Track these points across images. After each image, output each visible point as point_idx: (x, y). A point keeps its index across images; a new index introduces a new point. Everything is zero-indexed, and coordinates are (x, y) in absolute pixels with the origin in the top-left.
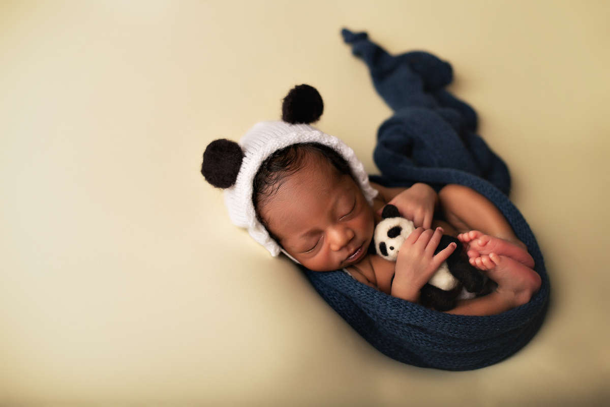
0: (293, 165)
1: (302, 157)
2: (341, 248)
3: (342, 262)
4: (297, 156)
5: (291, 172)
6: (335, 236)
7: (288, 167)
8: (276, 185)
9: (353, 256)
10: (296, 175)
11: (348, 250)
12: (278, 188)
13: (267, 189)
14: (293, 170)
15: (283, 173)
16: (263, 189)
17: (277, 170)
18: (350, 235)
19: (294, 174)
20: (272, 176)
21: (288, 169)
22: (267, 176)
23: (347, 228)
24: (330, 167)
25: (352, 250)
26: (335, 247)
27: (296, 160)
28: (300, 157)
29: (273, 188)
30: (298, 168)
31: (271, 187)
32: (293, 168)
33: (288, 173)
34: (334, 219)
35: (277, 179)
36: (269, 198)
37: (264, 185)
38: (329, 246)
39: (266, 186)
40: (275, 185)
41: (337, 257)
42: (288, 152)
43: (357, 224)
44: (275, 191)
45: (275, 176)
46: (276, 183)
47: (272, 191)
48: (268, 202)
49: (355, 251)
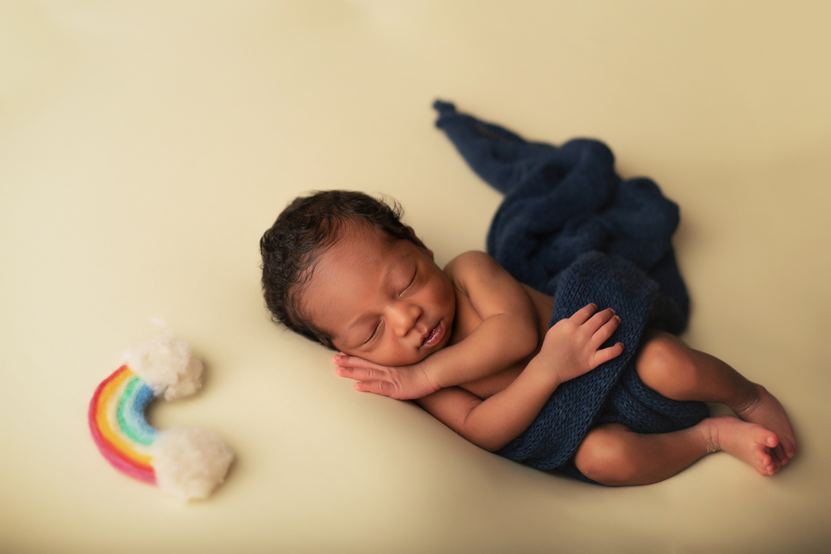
0: (327, 239)
1: (337, 228)
2: (409, 331)
3: (418, 348)
4: (330, 227)
5: (326, 249)
7: (321, 242)
8: (310, 269)
9: (433, 339)
10: (332, 250)
11: (420, 331)
12: (313, 272)
13: (300, 277)
14: (327, 245)
17: (308, 249)
18: (415, 313)
19: (329, 249)
20: (303, 258)
21: (322, 245)
22: (297, 260)
23: (410, 305)
24: (378, 232)
25: (425, 330)
26: (400, 331)
27: (330, 233)
28: (334, 229)
29: (306, 273)
30: (334, 240)
31: (304, 272)
32: (327, 243)
33: (322, 250)
34: (393, 296)
35: (310, 260)
36: (305, 286)
37: (296, 272)
38: (393, 331)
39: (299, 272)
40: (308, 268)
41: (409, 344)
42: (319, 225)
43: (424, 297)
44: (309, 276)
45: (307, 257)
46: (309, 266)
47: (307, 277)
48: (304, 292)
49: (430, 333)
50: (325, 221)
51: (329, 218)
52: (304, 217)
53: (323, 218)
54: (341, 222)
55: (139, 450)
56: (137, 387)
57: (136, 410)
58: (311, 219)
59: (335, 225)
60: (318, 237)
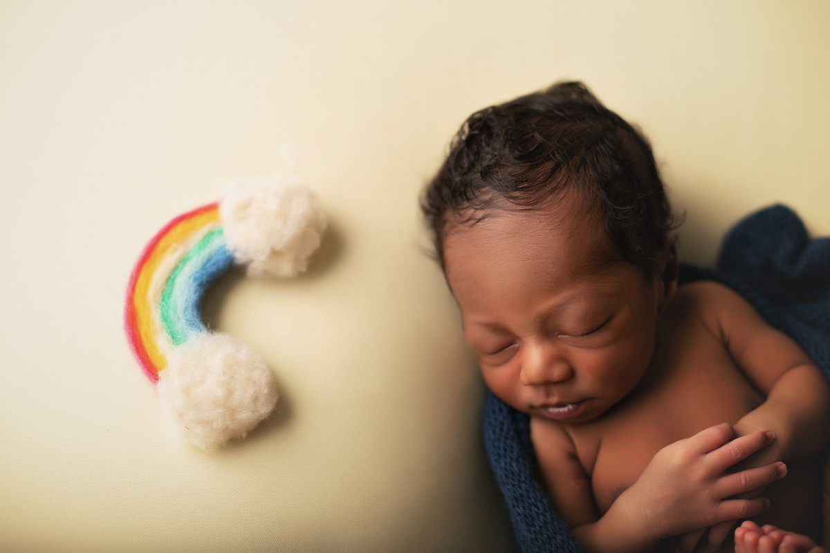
0: (526, 195)
1: (554, 190)
2: (533, 384)
3: (532, 407)
4: (546, 182)
5: (515, 207)
6: (534, 357)
7: (517, 194)
8: (480, 214)
9: (556, 410)
12: (479, 221)
13: (465, 211)
14: (520, 204)
15: (500, 199)
16: (460, 205)
17: (497, 188)
18: (561, 371)
19: (517, 213)
20: (484, 193)
21: (514, 198)
22: (477, 187)
23: (562, 358)
25: (556, 399)
26: (527, 376)
27: (538, 190)
28: (548, 188)
29: (473, 214)
30: (530, 205)
31: (472, 210)
32: (522, 201)
33: (509, 204)
35: (488, 203)
36: (461, 227)
37: (464, 200)
38: (520, 369)
39: (466, 204)
40: (478, 212)
41: (527, 395)
42: (537, 165)
44: (472, 222)
45: (489, 197)
46: (481, 209)
47: (468, 220)
48: (457, 233)
49: (559, 405)
50: (549, 165)
51: (557, 167)
52: (533, 136)
53: (549, 160)
54: (565, 185)
55: (160, 344)
56: (215, 244)
57: (195, 279)
58: (537, 148)
59: (554, 184)
60: (517, 182)
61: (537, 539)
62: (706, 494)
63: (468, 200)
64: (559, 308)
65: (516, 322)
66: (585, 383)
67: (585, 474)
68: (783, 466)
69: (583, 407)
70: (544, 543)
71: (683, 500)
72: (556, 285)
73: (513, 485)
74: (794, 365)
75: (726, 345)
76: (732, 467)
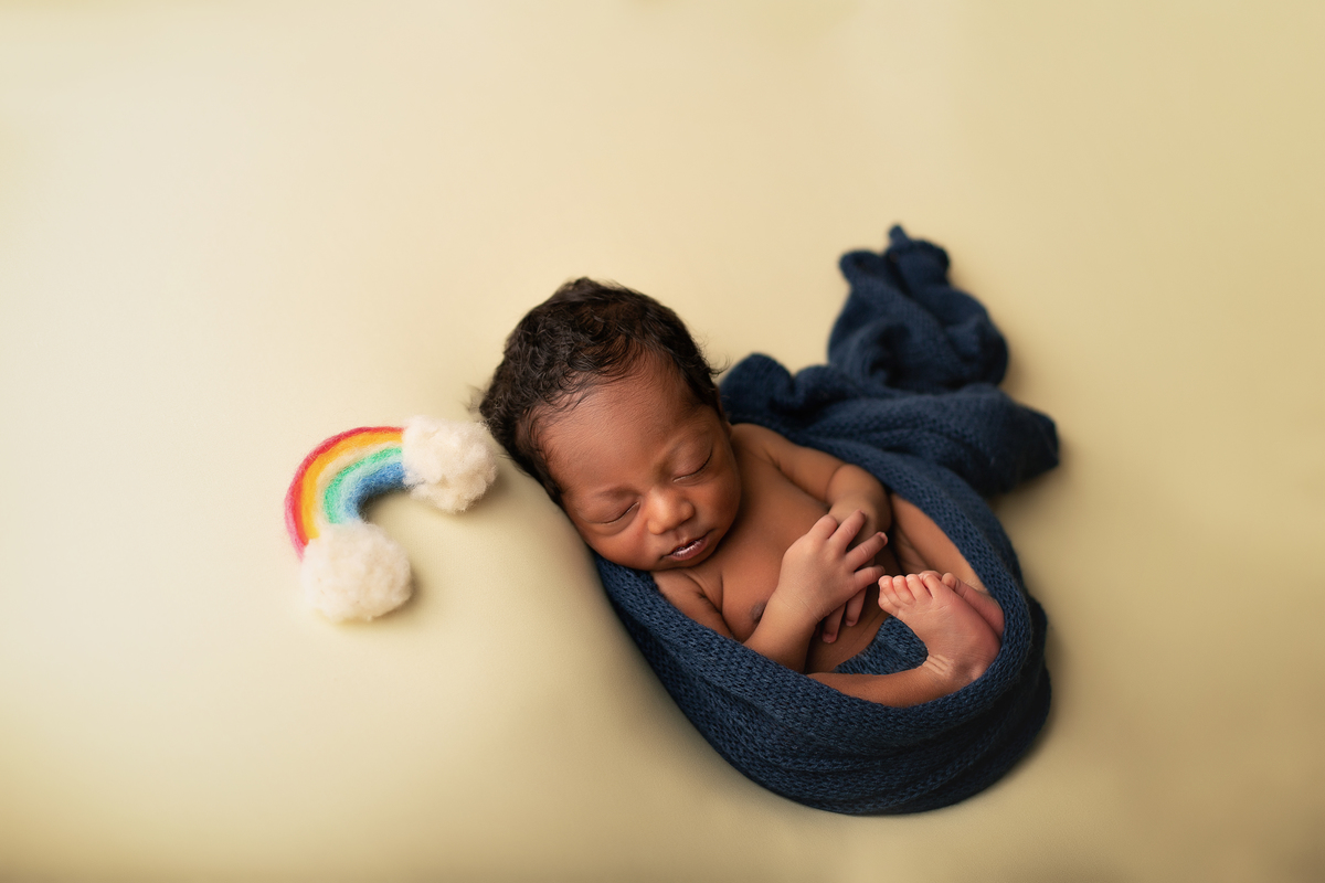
0: (615, 367)
1: (634, 357)
2: (665, 532)
3: (662, 557)
4: (625, 353)
5: (609, 379)
6: (659, 507)
7: (606, 368)
8: (577, 396)
9: (686, 551)
10: (617, 386)
11: (678, 538)
12: (580, 401)
13: (559, 399)
14: (612, 376)
15: (595, 377)
16: (553, 396)
17: (585, 369)
18: (685, 511)
19: (613, 383)
20: (574, 378)
21: (605, 372)
22: (565, 375)
23: (684, 499)
24: (680, 385)
25: (685, 540)
26: (654, 527)
27: (622, 360)
28: (630, 356)
29: (570, 398)
30: (622, 374)
31: (568, 396)
32: (613, 373)
33: (603, 378)
34: (664, 476)
35: (581, 385)
36: (559, 415)
37: (556, 390)
38: (645, 523)
39: (560, 393)
40: (575, 394)
41: (656, 546)
42: (612, 342)
43: (704, 495)
44: (572, 405)
45: (580, 379)
46: (578, 391)
47: (567, 406)
49: (688, 545)
50: (621, 339)
51: (628, 338)
53: (619, 335)
58: (604, 328)
59: (633, 352)
60: (603, 358)
61: (720, 659)
62: (843, 569)
63: (561, 388)
64: (673, 453)
65: (635, 479)
66: (706, 518)
67: (717, 608)
68: (883, 535)
69: (707, 541)
70: (729, 659)
71: (827, 580)
72: (665, 435)
73: (677, 626)
74: (836, 470)
75: (778, 467)
76: (851, 545)
